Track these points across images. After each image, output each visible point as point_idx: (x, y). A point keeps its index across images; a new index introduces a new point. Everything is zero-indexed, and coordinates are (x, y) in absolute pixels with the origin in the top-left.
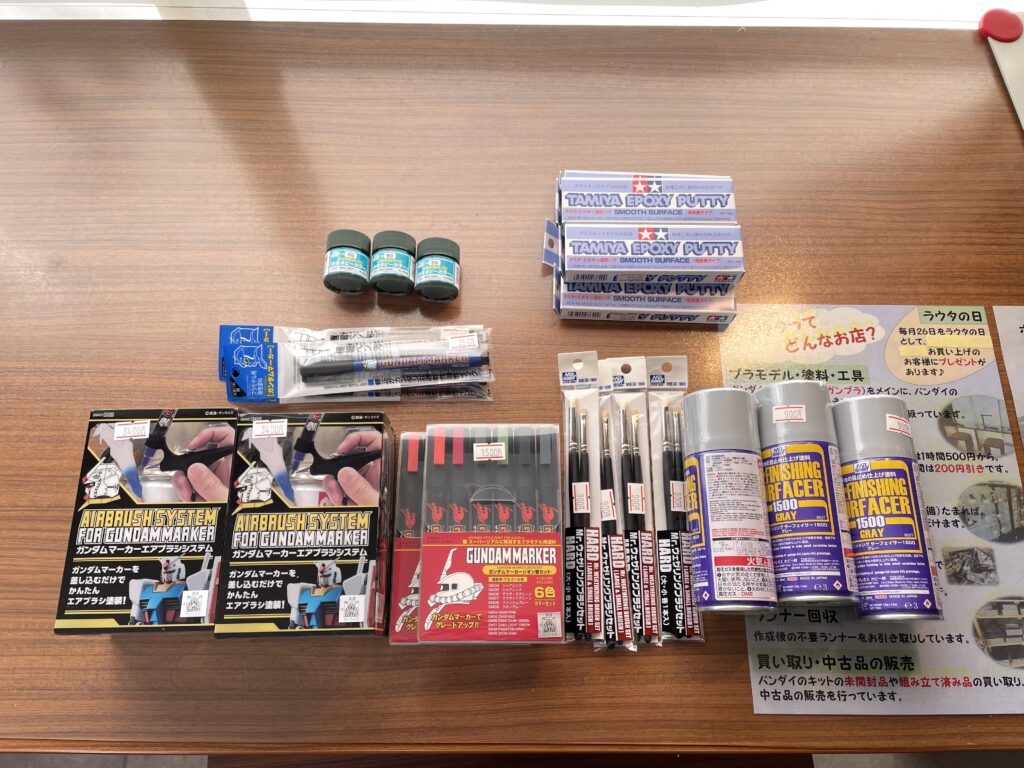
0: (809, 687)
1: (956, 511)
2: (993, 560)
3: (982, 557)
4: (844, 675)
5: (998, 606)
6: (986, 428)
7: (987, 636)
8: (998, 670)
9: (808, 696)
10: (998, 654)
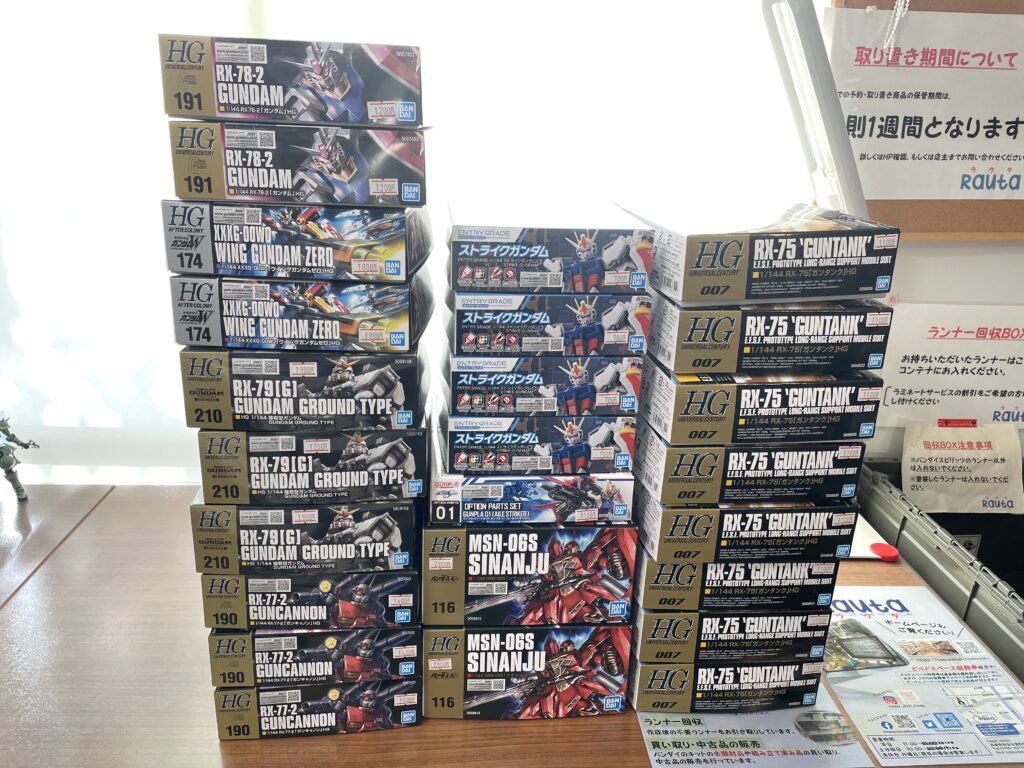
0: (690, 757)
4: (713, 751)
5: (810, 716)
7: (806, 730)
8: (819, 746)
9: (690, 762)
10: (816, 738)
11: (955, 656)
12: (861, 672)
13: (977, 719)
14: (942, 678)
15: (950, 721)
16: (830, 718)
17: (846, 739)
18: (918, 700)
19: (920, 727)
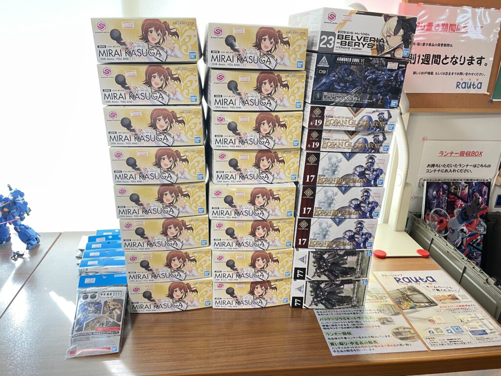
0: (348, 349)
1: (378, 310)
2: (391, 319)
3: (388, 319)
4: (357, 346)
5: (398, 329)
6: (379, 294)
7: (397, 335)
8: (403, 342)
9: (348, 351)
10: (401, 339)
11: (458, 301)
12: (418, 309)
13: (470, 328)
14: (453, 311)
15: (458, 330)
16: (406, 330)
17: (414, 338)
18: (443, 321)
19: (445, 332)
